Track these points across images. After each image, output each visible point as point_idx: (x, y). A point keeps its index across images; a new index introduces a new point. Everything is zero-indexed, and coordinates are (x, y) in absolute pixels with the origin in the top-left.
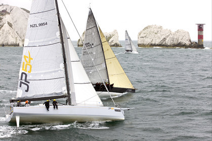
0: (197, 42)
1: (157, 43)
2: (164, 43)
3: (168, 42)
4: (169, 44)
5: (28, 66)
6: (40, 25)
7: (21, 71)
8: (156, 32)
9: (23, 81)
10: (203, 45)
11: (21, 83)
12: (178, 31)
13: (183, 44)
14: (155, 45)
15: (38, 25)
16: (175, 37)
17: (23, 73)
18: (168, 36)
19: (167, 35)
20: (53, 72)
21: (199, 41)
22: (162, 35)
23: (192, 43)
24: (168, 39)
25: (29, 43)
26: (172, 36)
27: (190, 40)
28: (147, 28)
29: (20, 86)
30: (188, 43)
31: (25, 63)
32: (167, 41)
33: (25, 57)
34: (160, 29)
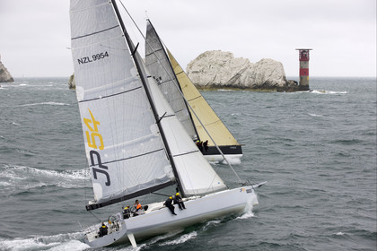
0: (298, 81)
1: (224, 82)
2: (237, 83)
3: (245, 80)
4: (246, 84)
5: (97, 138)
6: (95, 57)
7: (88, 149)
8: (222, 63)
9: (97, 167)
10: (308, 86)
11: (95, 170)
12: (262, 62)
13: (273, 83)
14: (220, 86)
15: (91, 59)
16: (258, 72)
17: (92, 152)
18: (244, 70)
19: (243, 68)
20: (141, 142)
21: (301, 78)
22: (232, 69)
23: (287, 83)
24: (244, 75)
25: (85, 94)
26: (251, 71)
27: (284, 78)
28: (203, 55)
29: (95, 177)
30: (281, 82)
31: (90, 133)
32: (242, 78)
33: (86, 121)
34: (228, 58)
